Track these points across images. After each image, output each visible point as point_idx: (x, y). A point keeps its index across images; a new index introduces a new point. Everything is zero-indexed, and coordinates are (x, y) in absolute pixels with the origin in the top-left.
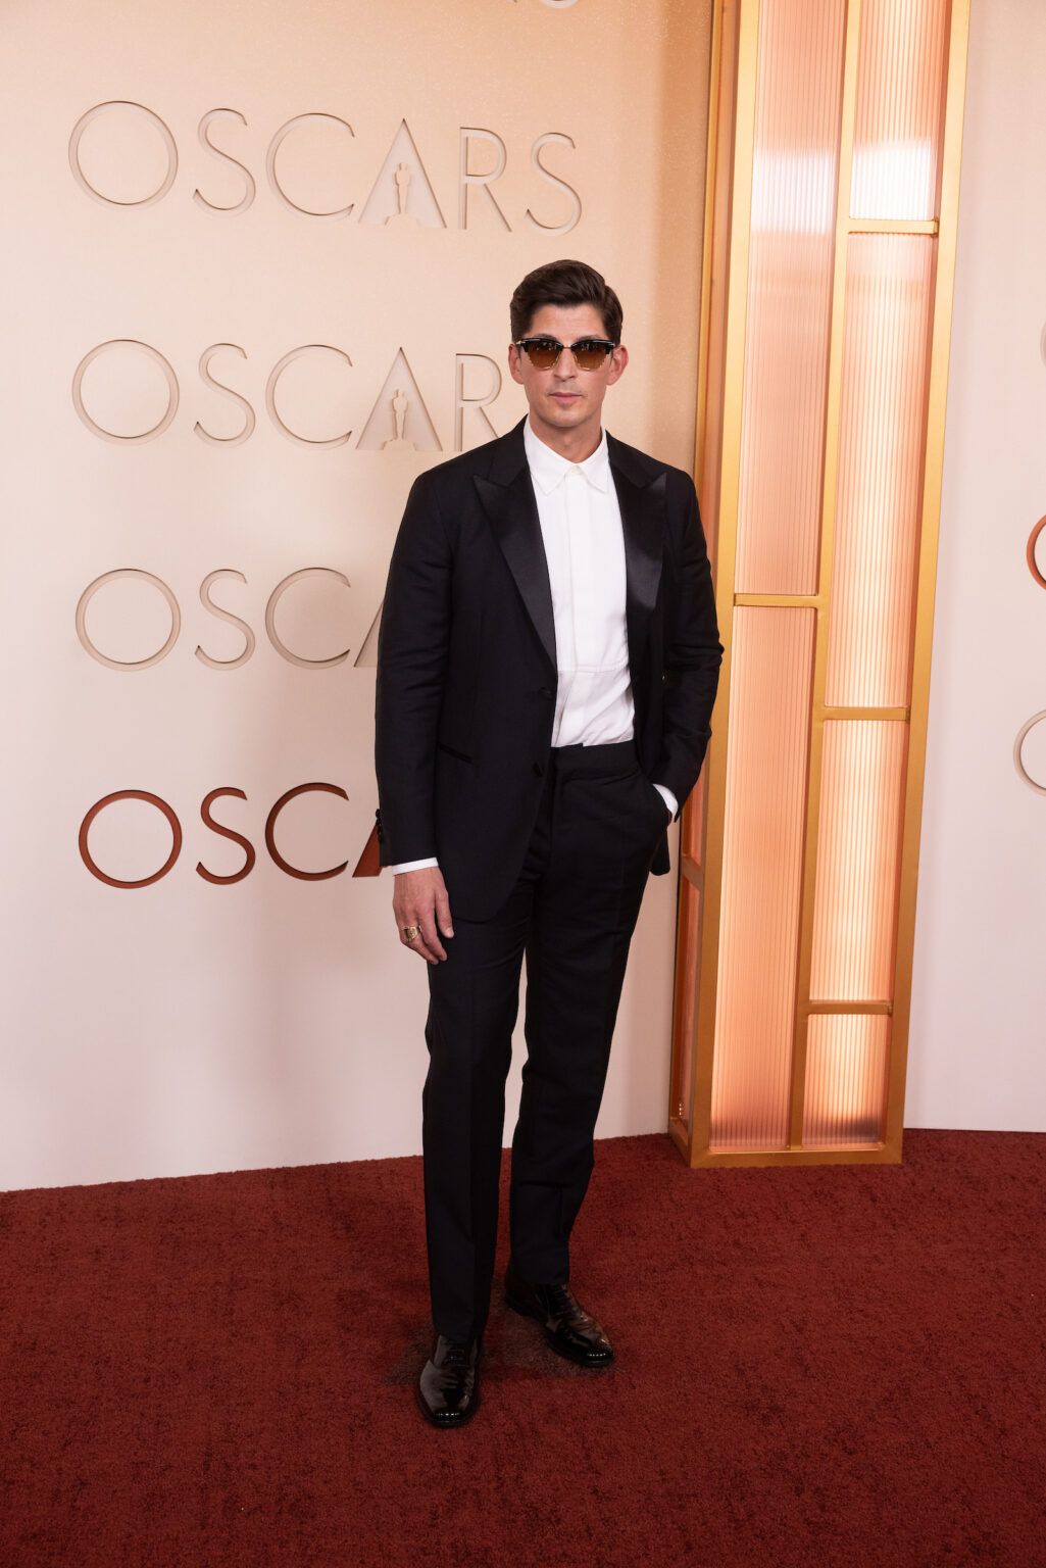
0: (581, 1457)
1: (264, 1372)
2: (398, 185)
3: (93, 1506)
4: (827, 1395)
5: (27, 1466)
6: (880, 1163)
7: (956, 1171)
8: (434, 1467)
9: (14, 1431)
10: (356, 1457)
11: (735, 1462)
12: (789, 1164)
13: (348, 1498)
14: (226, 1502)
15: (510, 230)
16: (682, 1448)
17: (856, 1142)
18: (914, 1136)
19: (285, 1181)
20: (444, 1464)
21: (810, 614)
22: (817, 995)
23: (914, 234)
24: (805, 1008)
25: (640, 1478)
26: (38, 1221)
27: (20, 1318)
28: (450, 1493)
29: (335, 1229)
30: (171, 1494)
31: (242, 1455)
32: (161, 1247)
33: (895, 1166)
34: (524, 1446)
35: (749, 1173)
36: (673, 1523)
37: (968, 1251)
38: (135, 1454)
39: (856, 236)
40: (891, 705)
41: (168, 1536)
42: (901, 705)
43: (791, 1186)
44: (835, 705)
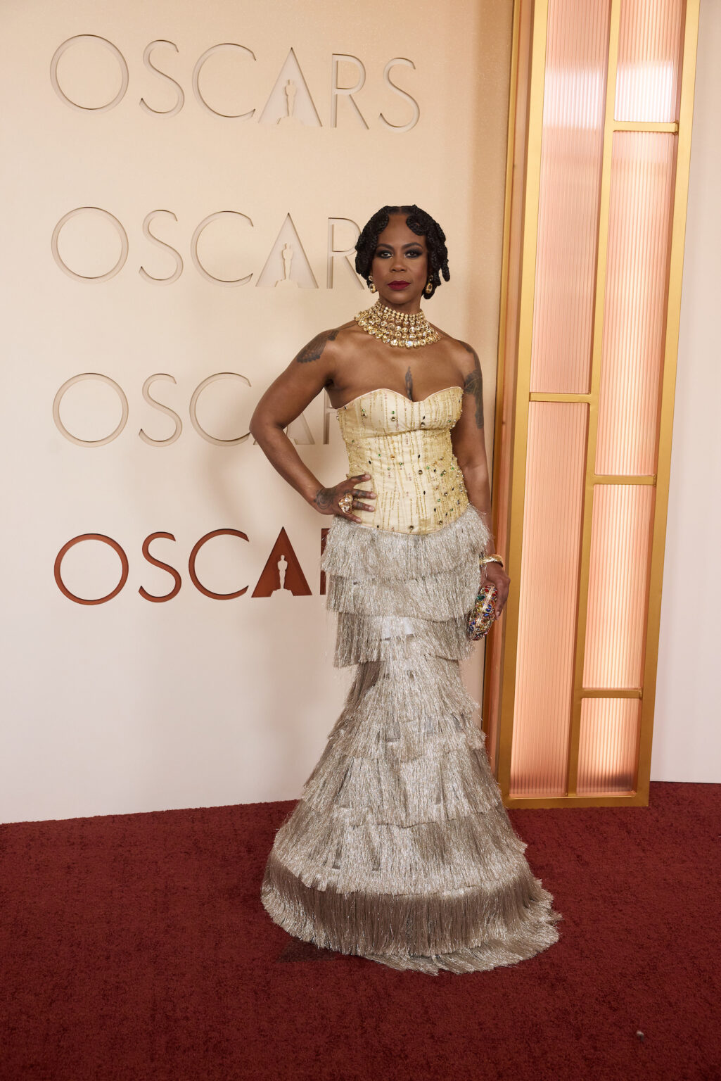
0: (422, 1012)
1: (192, 952)
2: (287, 95)
3: (73, 1046)
4: (598, 970)
5: (24, 1017)
6: (632, 806)
7: (688, 812)
8: (315, 1020)
9: (14, 993)
10: (260, 1012)
11: (532, 1017)
12: (567, 807)
13: (256, 1041)
14: (168, 1043)
15: (368, 128)
16: (494, 1006)
17: (615, 791)
18: (657, 786)
19: (203, 817)
20: (322, 1018)
21: (584, 407)
22: (587, 684)
23: (661, 132)
24: (579, 694)
25: (464, 1027)
26: (24, 845)
27: (15, 913)
28: (328, 1037)
29: (240, 852)
30: (128, 1037)
31: (178, 1010)
32: (115, 864)
33: (643, 808)
34: (381, 1005)
35: (538, 813)
36: (489, 1059)
37: (697, 868)
38: (102, 1009)
39: (617, 134)
40: (643, 474)
41: (127, 1066)
42: (650, 474)
43: (569, 822)
44: (602, 473)
